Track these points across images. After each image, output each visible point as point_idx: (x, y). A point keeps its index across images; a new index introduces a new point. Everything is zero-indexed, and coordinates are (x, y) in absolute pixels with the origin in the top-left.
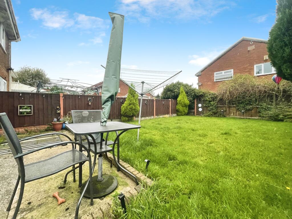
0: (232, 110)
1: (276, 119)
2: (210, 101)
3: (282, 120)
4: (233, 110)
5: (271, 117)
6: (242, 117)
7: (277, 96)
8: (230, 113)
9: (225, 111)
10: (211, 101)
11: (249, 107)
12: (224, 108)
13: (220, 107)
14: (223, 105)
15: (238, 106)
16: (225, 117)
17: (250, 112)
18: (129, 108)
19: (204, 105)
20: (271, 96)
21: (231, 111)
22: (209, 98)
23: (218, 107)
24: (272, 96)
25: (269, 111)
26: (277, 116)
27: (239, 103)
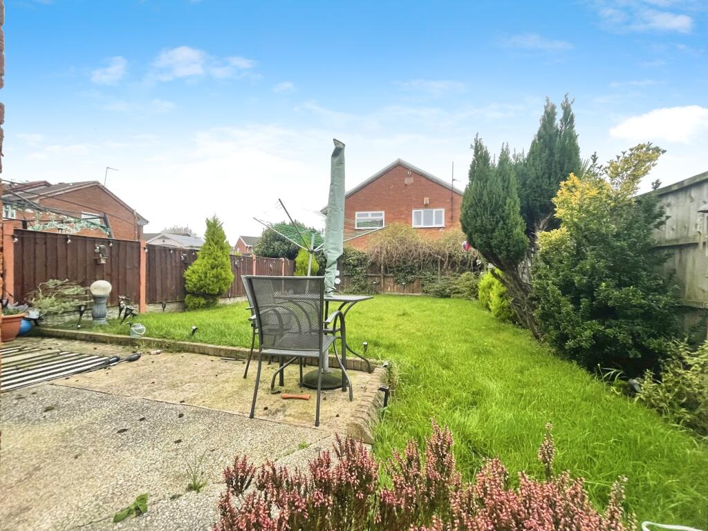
0: (388, 282)
1: (442, 294)
2: (354, 266)
3: (448, 296)
4: (390, 282)
5: (436, 291)
6: (402, 294)
7: (442, 262)
8: (386, 287)
9: (378, 284)
10: (357, 266)
11: (410, 277)
12: (376, 278)
13: (371, 276)
14: (375, 272)
15: (396, 276)
16: (378, 293)
17: (412, 285)
18: (211, 275)
19: (345, 272)
20: (435, 262)
21: (386, 283)
22: (354, 260)
23: (367, 277)
24: (437, 262)
25: (434, 284)
26: (443, 290)
27: (398, 270)
